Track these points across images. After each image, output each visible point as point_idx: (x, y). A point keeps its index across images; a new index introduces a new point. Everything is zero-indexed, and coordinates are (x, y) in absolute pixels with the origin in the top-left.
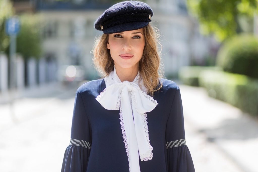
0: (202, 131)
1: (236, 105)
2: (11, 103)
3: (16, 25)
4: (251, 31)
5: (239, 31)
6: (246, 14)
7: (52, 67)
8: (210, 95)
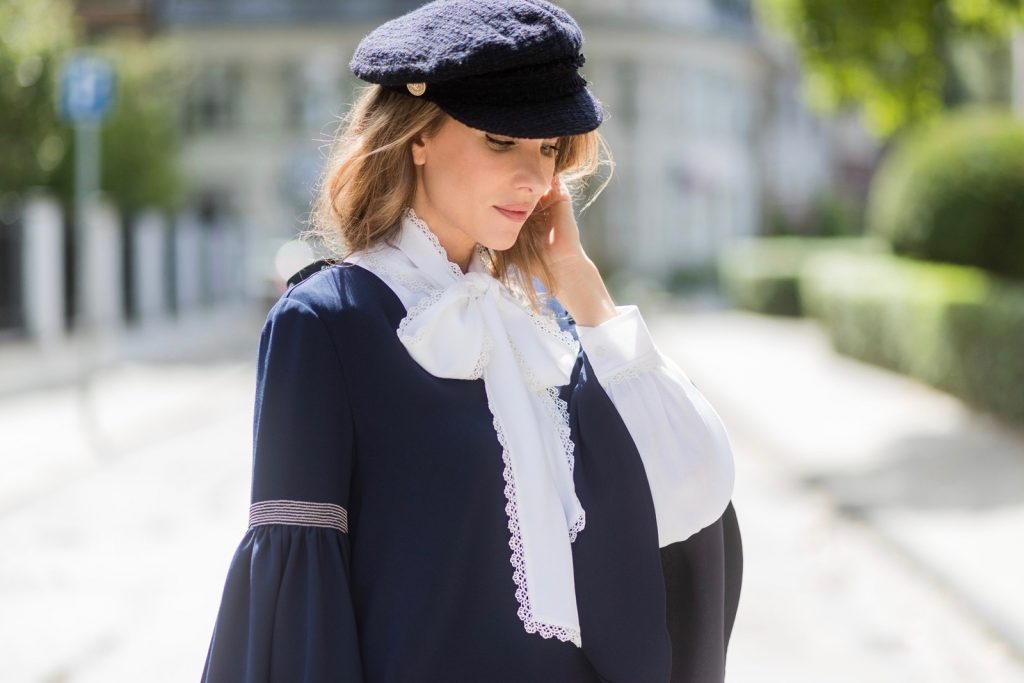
0: (814, 482)
1: (943, 385)
2: (81, 383)
3: (98, 84)
4: (1000, 97)
5: (953, 96)
6: (979, 28)
7: (225, 244)
8: (843, 349)
